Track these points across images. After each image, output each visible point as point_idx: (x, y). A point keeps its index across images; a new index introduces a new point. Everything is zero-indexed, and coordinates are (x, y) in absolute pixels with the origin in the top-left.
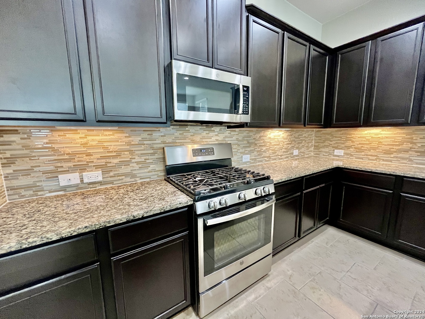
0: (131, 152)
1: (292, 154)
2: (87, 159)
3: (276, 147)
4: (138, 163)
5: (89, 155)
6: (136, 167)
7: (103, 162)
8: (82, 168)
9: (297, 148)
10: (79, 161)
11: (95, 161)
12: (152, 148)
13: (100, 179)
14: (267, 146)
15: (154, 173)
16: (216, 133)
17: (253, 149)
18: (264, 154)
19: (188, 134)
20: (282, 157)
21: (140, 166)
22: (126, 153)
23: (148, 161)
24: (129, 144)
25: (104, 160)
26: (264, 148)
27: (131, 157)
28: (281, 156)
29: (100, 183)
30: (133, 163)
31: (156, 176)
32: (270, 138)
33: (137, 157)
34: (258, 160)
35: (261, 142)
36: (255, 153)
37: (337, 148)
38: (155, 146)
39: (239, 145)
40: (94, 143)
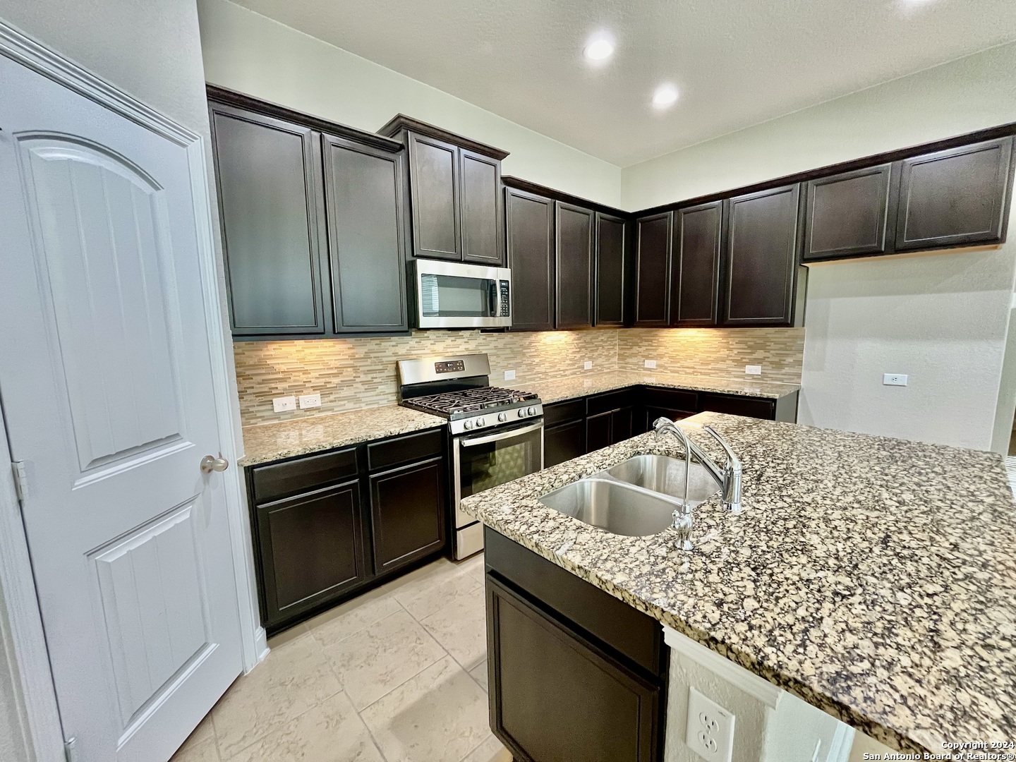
0: (355, 368)
1: (583, 367)
2: (303, 377)
3: (555, 357)
4: (363, 383)
5: (306, 372)
6: (362, 388)
7: (321, 382)
8: (298, 390)
9: (590, 358)
10: (295, 381)
11: (313, 380)
12: (381, 362)
13: (319, 404)
14: (542, 357)
15: (382, 397)
16: (466, 340)
17: (520, 361)
18: (538, 369)
19: (427, 343)
20: (567, 373)
21: (366, 387)
22: (349, 369)
23: (375, 381)
24: (352, 357)
25: (324, 380)
26: (537, 360)
27: (354, 375)
28: (564, 371)
29: (318, 409)
30: (358, 382)
31: (386, 401)
32: (545, 344)
33: (362, 376)
34: (527, 377)
35: (532, 350)
36: (524, 366)
37: (647, 357)
38: (384, 359)
39: (498, 356)
40: (312, 358)
